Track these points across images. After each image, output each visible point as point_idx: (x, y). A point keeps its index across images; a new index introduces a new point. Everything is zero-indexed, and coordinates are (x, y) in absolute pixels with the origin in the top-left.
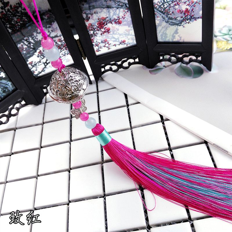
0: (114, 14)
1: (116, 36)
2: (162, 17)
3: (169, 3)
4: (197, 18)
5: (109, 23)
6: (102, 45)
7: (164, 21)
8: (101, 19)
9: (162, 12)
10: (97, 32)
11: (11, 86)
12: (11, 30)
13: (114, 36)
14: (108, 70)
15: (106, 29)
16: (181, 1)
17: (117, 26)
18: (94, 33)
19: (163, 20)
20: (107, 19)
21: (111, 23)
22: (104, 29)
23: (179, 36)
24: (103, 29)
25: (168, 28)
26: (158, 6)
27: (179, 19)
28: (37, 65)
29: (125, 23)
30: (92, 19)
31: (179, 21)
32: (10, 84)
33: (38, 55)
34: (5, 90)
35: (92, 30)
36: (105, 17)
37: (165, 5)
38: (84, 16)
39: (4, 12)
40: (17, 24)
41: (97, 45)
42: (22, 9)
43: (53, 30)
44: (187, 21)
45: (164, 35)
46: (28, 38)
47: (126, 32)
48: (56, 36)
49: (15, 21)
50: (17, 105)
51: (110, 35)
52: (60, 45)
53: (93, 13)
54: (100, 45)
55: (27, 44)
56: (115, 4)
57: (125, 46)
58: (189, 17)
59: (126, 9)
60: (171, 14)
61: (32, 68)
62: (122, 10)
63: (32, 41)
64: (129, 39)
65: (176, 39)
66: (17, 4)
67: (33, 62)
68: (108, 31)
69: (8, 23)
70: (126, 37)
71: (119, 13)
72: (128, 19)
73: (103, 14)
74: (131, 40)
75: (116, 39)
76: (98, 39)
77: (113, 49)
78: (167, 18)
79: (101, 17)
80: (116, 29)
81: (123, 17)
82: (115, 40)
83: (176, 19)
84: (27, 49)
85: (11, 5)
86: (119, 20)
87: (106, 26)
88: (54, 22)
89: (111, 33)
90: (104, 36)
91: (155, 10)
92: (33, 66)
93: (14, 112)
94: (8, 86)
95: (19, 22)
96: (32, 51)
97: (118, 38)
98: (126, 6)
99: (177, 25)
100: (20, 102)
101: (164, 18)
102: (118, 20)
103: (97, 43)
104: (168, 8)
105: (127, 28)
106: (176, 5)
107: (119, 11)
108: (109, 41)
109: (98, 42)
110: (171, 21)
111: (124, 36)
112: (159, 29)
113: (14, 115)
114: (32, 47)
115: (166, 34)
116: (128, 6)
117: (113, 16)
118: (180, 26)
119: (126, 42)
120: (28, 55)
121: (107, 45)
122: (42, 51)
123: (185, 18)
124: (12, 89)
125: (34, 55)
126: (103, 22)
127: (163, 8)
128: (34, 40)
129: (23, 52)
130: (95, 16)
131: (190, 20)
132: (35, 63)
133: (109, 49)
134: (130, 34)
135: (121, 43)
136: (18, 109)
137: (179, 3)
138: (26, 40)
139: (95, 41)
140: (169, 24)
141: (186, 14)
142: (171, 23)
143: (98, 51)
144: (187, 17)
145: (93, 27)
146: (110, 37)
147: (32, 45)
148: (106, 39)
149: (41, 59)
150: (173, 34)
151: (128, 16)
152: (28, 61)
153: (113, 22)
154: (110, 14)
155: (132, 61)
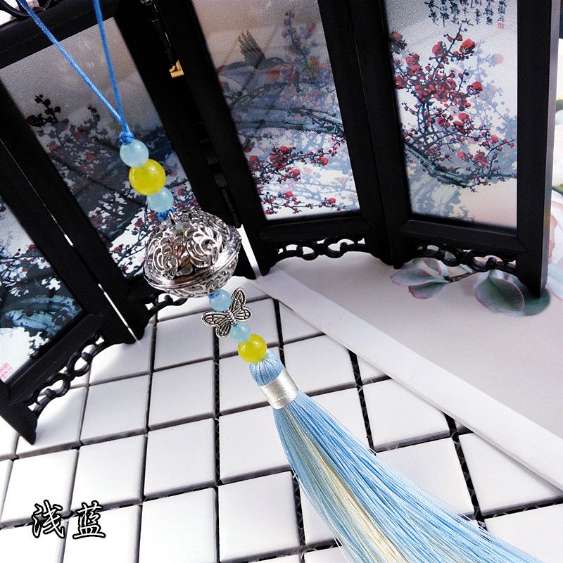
0: (311, 143)
1: (313, 189)
2: (422, 162)
3: (438, 134)
4: (505, 176)
5: (297, 160)
6: (279, 201)
7: (427, 172)
8: (279, 151)
9: (421, 153)
10: (271, 175)
11: (73, 308)
12: (73, 181)
13: (308, 187)
14: (292, 254)
15: (290, 171)
16: (466, 135)
17: (316, 169)
18: (262, 175)
19: (424, 170)
20: (293, 152)
21: (303, 161)
22: (287, 171)
23: (461, 208)
24: (284, 170)
25: (436, 188)
26: (413, 138)
27: (461, 171)
28: (133, 252)
29: (334, 164)
30: (258, 147)
31: (461, 176)
32: (71, 304)
33: (135, 229)
34: (61, 318)
35: (257, 170)
36: (288, 146)
37: (428, 139)
38: (243, 139)
40: (86, 168)
41: (270, 201)
42: (98, 133)
44: (482, 180)
45: (426, 202)
46: (113, 194)
47: (336, 182)
48: (175, 184)
49: (81, 160)
50: (88, 349)
51: (299, 186)
52: (183, 202)
53: (262, 135)
54: (275, 201)
55: (109, 208)
56: (314, 124)
57: (335, 210)
58: (486, 171)
59: (339, 136)
60: (442, 160)
61: (121, 260)
62: (328, 136)
63: (122, 201)
64: (343, 198)
65: (456, 213)
66: (85, 123)
67: (124, 247)
68: (295, 175)
70: (338, 193)
71: (322, 142)
72: (342, 156)
73: (285, 140)
74: (347, 199)
75: (314, 194)
76: (271, 188)
77: (305, 212)
78: (433, 168)
79: (279, 147)
80: (314, 173)
81: (330, 151)
82: (310, 195)
83: (454, 171)
84: (110, 220)
85: (72, 126)
86: (321, 156)
87: (291, 166)
88: (170, 154)
89: (303, 181)
90: (286, 186)
91: (407, 147)
92: (123, 256)
93: (80, 364)
94: (67, 309)
95: (92, 163)
96: (120, 222)
97: (318, 194)
98: (340, 130)
99: (458, 183)
100: (92, 341)
101: (426, 166)
102: (318, 157)
103: (268, 196)
104: (435, 145)
105: (339, 174)
107: (323, 139)
108: (297, 196)
109: (271, 194)
110: (443, 174)
111: (333, 190)
112: (414, 187)
113: (81, 373)
114: (121, 213)
115: (430, 199)
116: (343, 129)
117: (307, 146)
118: (464, 187)
119: (337, 203)
120: (113, 233)
121: (292, 204)
122: (143, 220)
123: (476, 173)
124: (76, 313)
125: (126, 231)
126: (285, 156)
127: (425, 144)
128: (125, 198)
129: (100, 227)
130: (266, 143)
131: (489, 178)
132: (128, 249)
133: (296, 211)
134: (347, 187)
135: (324, 204)
136: (89, 358)
137: (462, 137)
138: (108, 201)
139: (264, 192)
140: (439, 180)
141: (480, 164)
142: (442, 179)
143: (270, 213)
144: (481, 171)
145: (261, 163)
146: (299, 189)
147: (121, 208)
148: (290, 192)
149: (141, 238)
150: (448, 202)
151: (344, 151)
152: (112, 245)
153: (307, 160)
154: (300, 142)
155: (350, 242)
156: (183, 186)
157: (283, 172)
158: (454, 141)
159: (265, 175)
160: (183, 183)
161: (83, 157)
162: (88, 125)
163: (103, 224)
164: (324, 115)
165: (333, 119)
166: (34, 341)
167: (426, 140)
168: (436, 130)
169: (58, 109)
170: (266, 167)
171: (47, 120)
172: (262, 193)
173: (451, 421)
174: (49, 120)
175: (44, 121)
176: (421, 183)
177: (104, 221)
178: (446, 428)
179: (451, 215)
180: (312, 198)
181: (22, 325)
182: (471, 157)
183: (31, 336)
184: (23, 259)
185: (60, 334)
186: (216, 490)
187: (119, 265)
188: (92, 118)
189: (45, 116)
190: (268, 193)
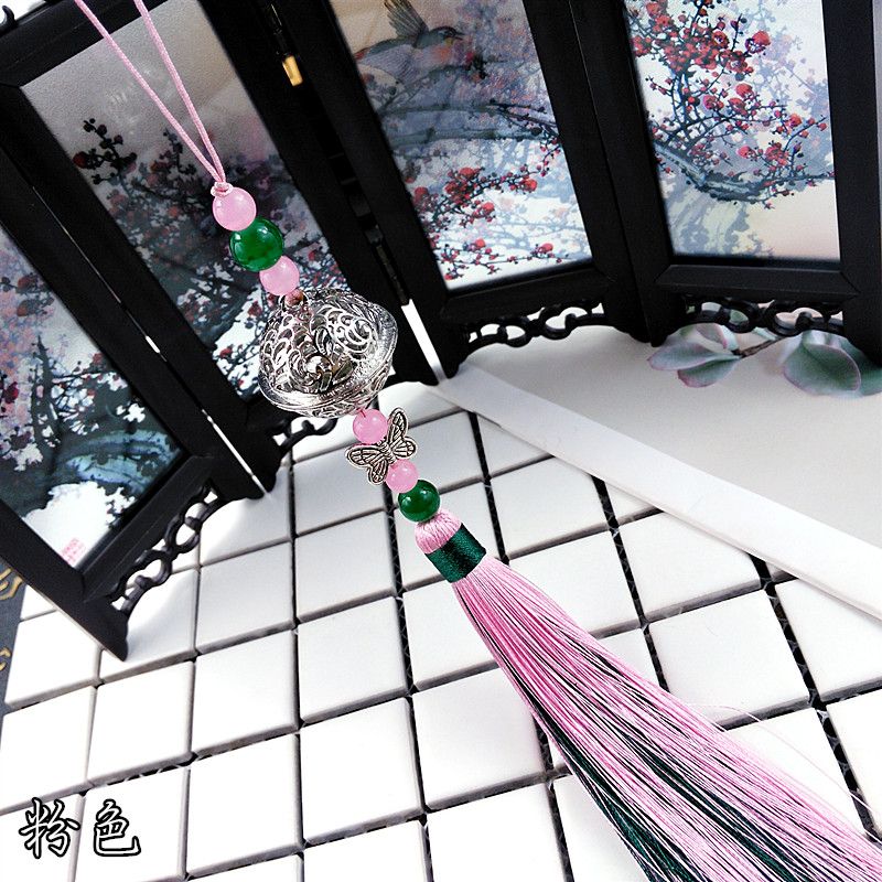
0: (508, 158)
1: (517, 231)
2: (684, 171)
3: (705, 122)
4: (816, 177)
5: (489, 187)
6: (466, 257)
7: (694, 186)
8: (459, 175)
9: (682, 155)
10: (449, 216)
11: (167, 448)
12: (150, 250)
14: (490, 340)
15: (479, 206)
16: (750, 118)
17: (519, 198)
18: (435, 218)
19: (688, 183)
20: (482, 175)
21: (498, 188)
22: (473, 207)
23: (751, 237)
24: (470, 206)
25: (709, 210)
26: (666, 132)
27: (747, 178)
28: (248, 355)
29: (547, 187)
30: (427, 173)
31: (746, 186)
32: (163, 443)
33: (249, 319)
34: (150, 465)
35: (428, 209)
36: (474, 167)
37: (691, 131)
38: (401, 163)
39: (123, 193)
40: (168, 228)
41: (448, 258)
42: (182, 172)
43: (292, 225)
44: (781, 189)
45: (695, 233)
46: (211, 267)
47: (552, 216)
48: (304, 243)
49: (160, 217)
50: (194, 511)
51: (492, 227)
52: (318, 271)
53: (431, 153)
54: (458, 258)
55: (208, 289)
56: (510, 126)
57: (552, 262)
58: (786, 172)
59: (551, 142)
60: (715, 163)
61: (232, 369)
62: (535, 144)
63: (225, 276)
64: (565, 241)
65: (743, 246)
66: (162, 157)
67: (235, 349)
68: (487, 213)
69: (137, 230)
70: (555, 234)
71: (526, 156)
72: (558, 175)
73: (468, 158)
74: (572, 243)
75: (518, 240)
76: (451, 237)
77: (506, 270)
78: (702, 177)
79: (459, 169)
80: (517, 206)
81: (539, 169)
82: (512, 242)
83: (735, 178)
84: (210, 308)
85: (142, 164)
86: (525, 177)
87: (480, 197)
88: (292, 195)
89: (500, 220)
90: (475, 231)
91: (658, 148)
92: (235, 363)
93: (184, 534)
94: (157, 450)
95: (176, 219)
96: (226, 309)
97: (525, 238)
98: (551, 133)
99: (743, 198)
100: (200, 499)
101: (691, 176)
102: (521, 179)
103: (448, 251)
104: (703, 140)
105: (556, 203)
106: (733, 132)
107: (527, 150)
108: (492, 245)
109: (451, 247)
110: (717, 185)
111: (547, 230)
112: (674, 211)
113: (187, 548)
114: (225, 295)
115: (701, 228)
116: (556, 130)
117: (503, 164)
118: (753, 202)
119: (555, 251)
120: (216, 327)
122: (260, 303)
123: (770, 178)
124: (172, 455)
125: (235, 324)
126: (469, 184)
127: (687, 140)
128: (230, 271)
129: (197, 320)
130: (438, 165)
131: (792, 184)
132: (240, 351)
133: (493, 270)
134: (570, 224)
135: (535, 254)
136: (197, 525)
137: (744, 123)
138: (204, 277)
139: (441, 244)
140: (713, 196)
141: (775, 163)
142: (718, 193)
143: (453, 278)
144: (777, 173)
145: (432, 199)
146: (495, 235)
147: (225, 288)
148: (481, 241)
149: (259, 332)
150: (730, 230)
151: (559, 165)
152: (215, 347)
153: (504, 186)
154: (490, 159)
155: (579, 312)
156: (315, 246)
157: (468, 210)
158: (731, 130)
159: (441, 217)
160: (316, 241)
161: (163, 212)
162: (166, 160)
163: (201, 315)
164: (526, 111)
165: (539, 115)
166: (112, 503)
167: (688, 133)
168: (702, 116)
169: (119, 140)
170: (442, 204)
171: (104, 158)
172: (438, 246)
173: (760, 566)
174: (107, 157)
175: (100, 159)
176: (684, 204)
177: (201, 310)
178: (754, 576)
179: (736, 251)
180: (517, 246)
181: (93, 479)
182: (761, 152)
183: (107, 494)
184: (85, 376)
185: (152, 490)
186: (410, 701)
187: (229, 378)
188: (171, 148)
189: (101, 152)
190: (447, 245)
